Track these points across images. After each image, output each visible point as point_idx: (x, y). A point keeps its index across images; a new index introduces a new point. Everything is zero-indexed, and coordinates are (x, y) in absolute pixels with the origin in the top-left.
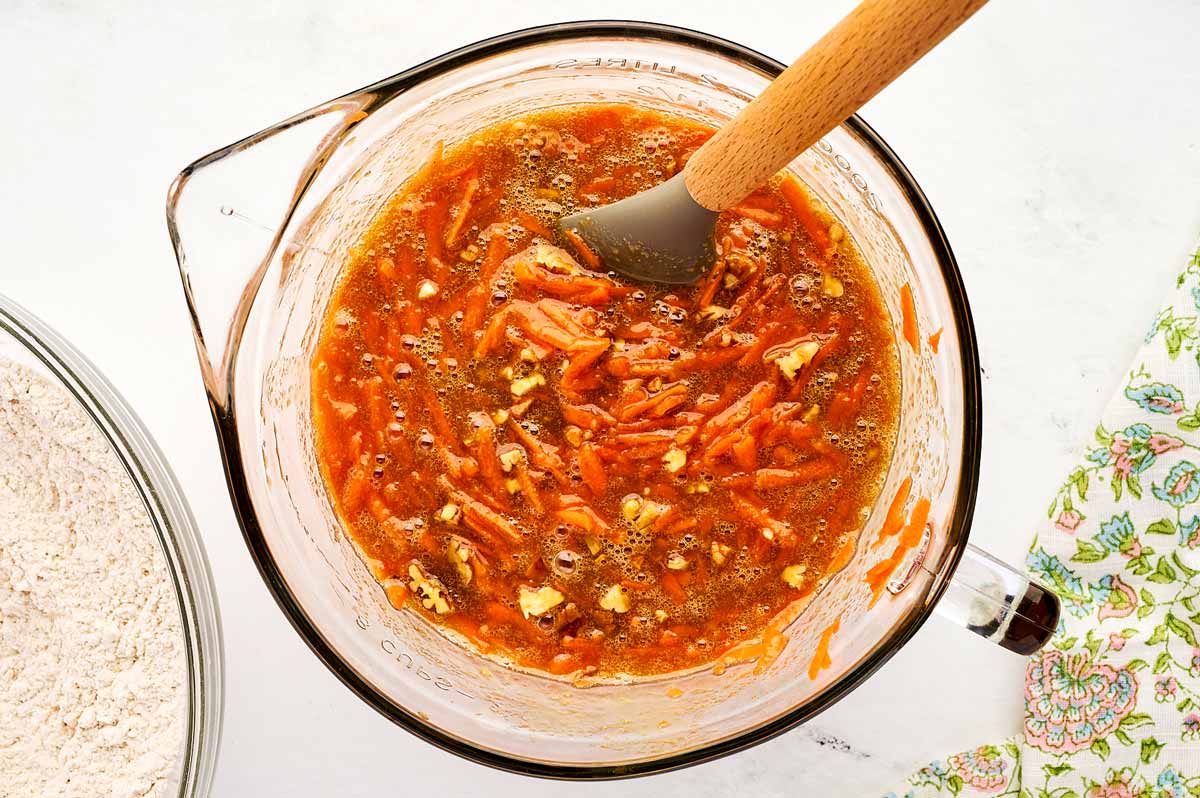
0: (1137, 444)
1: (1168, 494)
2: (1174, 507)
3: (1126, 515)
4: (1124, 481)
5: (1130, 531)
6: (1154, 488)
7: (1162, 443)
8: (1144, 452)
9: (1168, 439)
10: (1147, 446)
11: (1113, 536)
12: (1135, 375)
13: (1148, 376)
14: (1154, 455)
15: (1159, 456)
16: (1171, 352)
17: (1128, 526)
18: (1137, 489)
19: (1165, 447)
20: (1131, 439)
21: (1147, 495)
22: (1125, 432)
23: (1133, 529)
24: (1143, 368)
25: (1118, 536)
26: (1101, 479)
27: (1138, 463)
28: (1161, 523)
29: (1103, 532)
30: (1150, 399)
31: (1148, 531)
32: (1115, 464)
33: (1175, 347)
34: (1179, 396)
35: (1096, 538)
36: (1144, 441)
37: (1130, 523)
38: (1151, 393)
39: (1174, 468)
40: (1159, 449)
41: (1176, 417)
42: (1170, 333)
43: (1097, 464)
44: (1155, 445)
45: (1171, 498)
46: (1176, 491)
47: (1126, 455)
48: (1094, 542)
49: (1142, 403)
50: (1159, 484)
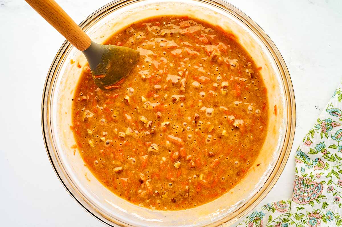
0: (328, 124)
1: (336, 138)
2: (337, 141)
3: (324, 142)
4: (324, 134)
5: (324, 147)
6: (332, 136)
7: (335, 124)
8: (330, 126)
10: (331, 125)
11: (320, 148)
12: (329, 105)
13: (332, 106)
14: (332, 127)
15: (334, 128)
16: (339, 100)
17: (324, 146)
18: (327, 136)
19: (335, 125)
20: (327, 122)
21: (330, 138)
22: (325, 121)
23: (325, 146)
24: (331, 104)
26: (318, 132)
27: (328, 129)
28: (333, 146)
29: (317, 146)
30: (333, 112)
31: (329, 147)
32: (322, 129)
33: (340, 99)
34: (340, 112)
35: (315, 148)
36: (330, 123)
38: (333, 111)
39: (337, 131)
40: (334, 126)
41: (339, 117)
42: (339, 95)
43: (317, 128)
44: (333, 125)
45: (336, 139)
46: (338, 137)
47: (325, 127)
48: (314, 149)
49: (330, 113)
50: (333, 135)
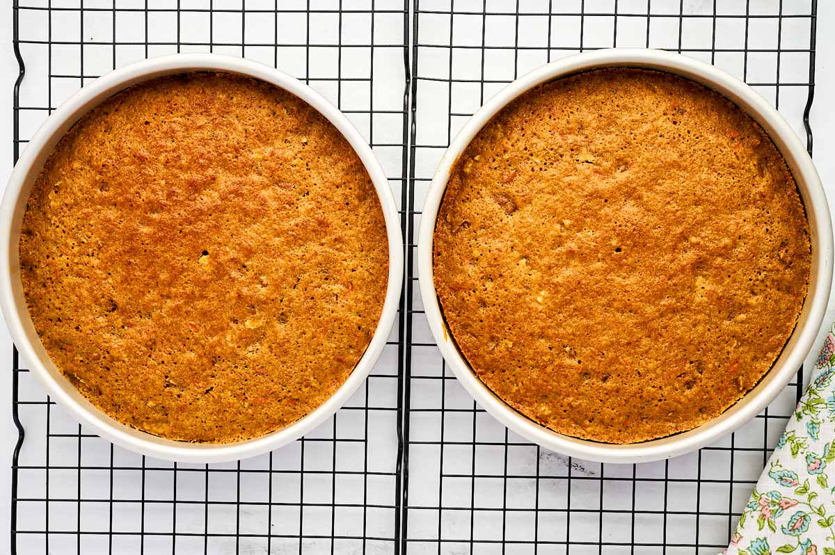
0: (774, 502)
1: (790, 531)
2: (793, 536)
3: (765, 539)
4: (766, 521)
5: (766, 548)
6: (783, 528)
7: (786, 503)
8: (777, 507)
9: (789, 501)
10: (779, 504)
11: (757, 549)
12: (773, 464)
13: (781, 466)
14: (783, 509)
15: (785, 511)
16: (793, 454)
17: (766, 545)
18: (774, 527)
19: (788, 505)
20: (770, 499)
21: (779, 531)
22: (767, 495)
23: (768, 548)
24: (778, 461)
25: (760, 549)
26: (752, 517)
27: (774, 513)
28: (784, 547)
29: (752, 546)
30: (781, 479)
31: (778, 550)
32: (761, 511)
33: (795, 452)
34: (795, 477)
35: (748, 549)
36: (777, 501)
37: (767, 544)
38: (782, 475)
39: (794, 516)
40: (785, 506)
41: (794, 488)
42: (793, 444)
43: (751, 509)
44: (783, 504)
45: (792, 532)
46: (795, 527)
47: (767, 507)
48: (747, 551)
49: (778, 480)
50: (785, 526)
